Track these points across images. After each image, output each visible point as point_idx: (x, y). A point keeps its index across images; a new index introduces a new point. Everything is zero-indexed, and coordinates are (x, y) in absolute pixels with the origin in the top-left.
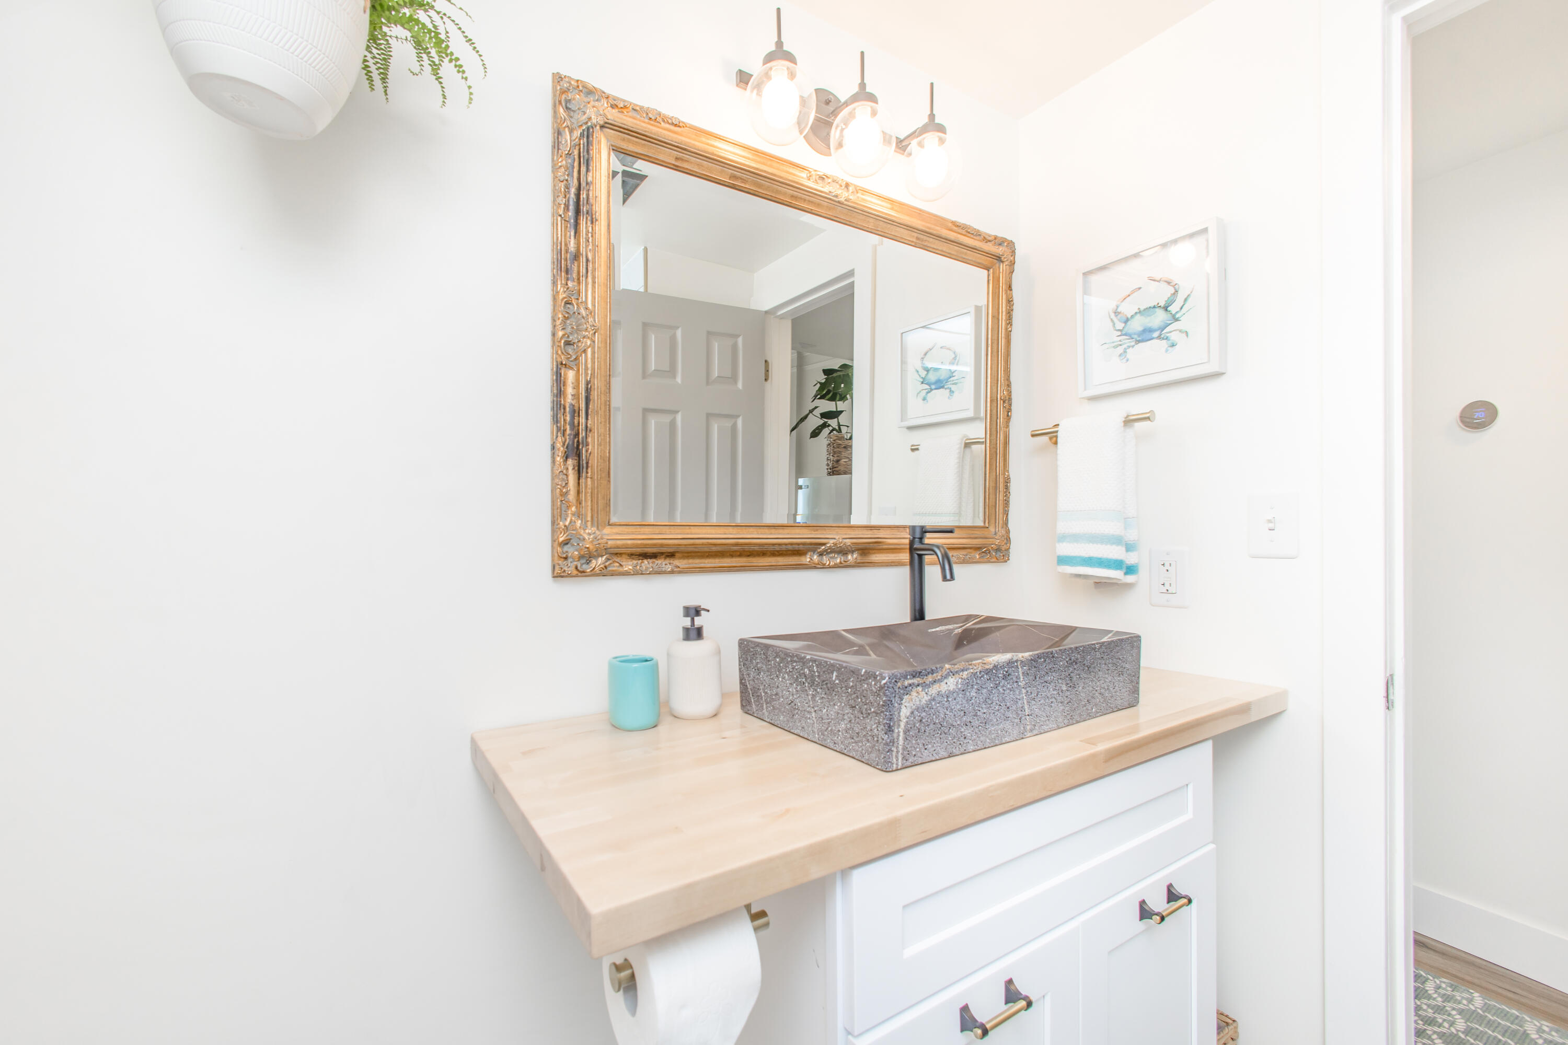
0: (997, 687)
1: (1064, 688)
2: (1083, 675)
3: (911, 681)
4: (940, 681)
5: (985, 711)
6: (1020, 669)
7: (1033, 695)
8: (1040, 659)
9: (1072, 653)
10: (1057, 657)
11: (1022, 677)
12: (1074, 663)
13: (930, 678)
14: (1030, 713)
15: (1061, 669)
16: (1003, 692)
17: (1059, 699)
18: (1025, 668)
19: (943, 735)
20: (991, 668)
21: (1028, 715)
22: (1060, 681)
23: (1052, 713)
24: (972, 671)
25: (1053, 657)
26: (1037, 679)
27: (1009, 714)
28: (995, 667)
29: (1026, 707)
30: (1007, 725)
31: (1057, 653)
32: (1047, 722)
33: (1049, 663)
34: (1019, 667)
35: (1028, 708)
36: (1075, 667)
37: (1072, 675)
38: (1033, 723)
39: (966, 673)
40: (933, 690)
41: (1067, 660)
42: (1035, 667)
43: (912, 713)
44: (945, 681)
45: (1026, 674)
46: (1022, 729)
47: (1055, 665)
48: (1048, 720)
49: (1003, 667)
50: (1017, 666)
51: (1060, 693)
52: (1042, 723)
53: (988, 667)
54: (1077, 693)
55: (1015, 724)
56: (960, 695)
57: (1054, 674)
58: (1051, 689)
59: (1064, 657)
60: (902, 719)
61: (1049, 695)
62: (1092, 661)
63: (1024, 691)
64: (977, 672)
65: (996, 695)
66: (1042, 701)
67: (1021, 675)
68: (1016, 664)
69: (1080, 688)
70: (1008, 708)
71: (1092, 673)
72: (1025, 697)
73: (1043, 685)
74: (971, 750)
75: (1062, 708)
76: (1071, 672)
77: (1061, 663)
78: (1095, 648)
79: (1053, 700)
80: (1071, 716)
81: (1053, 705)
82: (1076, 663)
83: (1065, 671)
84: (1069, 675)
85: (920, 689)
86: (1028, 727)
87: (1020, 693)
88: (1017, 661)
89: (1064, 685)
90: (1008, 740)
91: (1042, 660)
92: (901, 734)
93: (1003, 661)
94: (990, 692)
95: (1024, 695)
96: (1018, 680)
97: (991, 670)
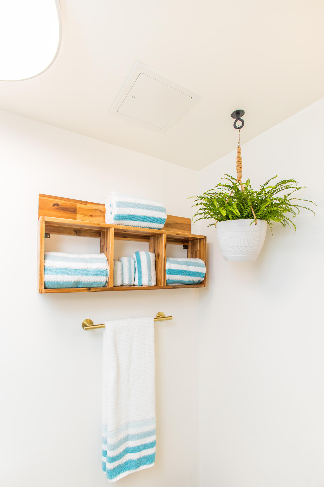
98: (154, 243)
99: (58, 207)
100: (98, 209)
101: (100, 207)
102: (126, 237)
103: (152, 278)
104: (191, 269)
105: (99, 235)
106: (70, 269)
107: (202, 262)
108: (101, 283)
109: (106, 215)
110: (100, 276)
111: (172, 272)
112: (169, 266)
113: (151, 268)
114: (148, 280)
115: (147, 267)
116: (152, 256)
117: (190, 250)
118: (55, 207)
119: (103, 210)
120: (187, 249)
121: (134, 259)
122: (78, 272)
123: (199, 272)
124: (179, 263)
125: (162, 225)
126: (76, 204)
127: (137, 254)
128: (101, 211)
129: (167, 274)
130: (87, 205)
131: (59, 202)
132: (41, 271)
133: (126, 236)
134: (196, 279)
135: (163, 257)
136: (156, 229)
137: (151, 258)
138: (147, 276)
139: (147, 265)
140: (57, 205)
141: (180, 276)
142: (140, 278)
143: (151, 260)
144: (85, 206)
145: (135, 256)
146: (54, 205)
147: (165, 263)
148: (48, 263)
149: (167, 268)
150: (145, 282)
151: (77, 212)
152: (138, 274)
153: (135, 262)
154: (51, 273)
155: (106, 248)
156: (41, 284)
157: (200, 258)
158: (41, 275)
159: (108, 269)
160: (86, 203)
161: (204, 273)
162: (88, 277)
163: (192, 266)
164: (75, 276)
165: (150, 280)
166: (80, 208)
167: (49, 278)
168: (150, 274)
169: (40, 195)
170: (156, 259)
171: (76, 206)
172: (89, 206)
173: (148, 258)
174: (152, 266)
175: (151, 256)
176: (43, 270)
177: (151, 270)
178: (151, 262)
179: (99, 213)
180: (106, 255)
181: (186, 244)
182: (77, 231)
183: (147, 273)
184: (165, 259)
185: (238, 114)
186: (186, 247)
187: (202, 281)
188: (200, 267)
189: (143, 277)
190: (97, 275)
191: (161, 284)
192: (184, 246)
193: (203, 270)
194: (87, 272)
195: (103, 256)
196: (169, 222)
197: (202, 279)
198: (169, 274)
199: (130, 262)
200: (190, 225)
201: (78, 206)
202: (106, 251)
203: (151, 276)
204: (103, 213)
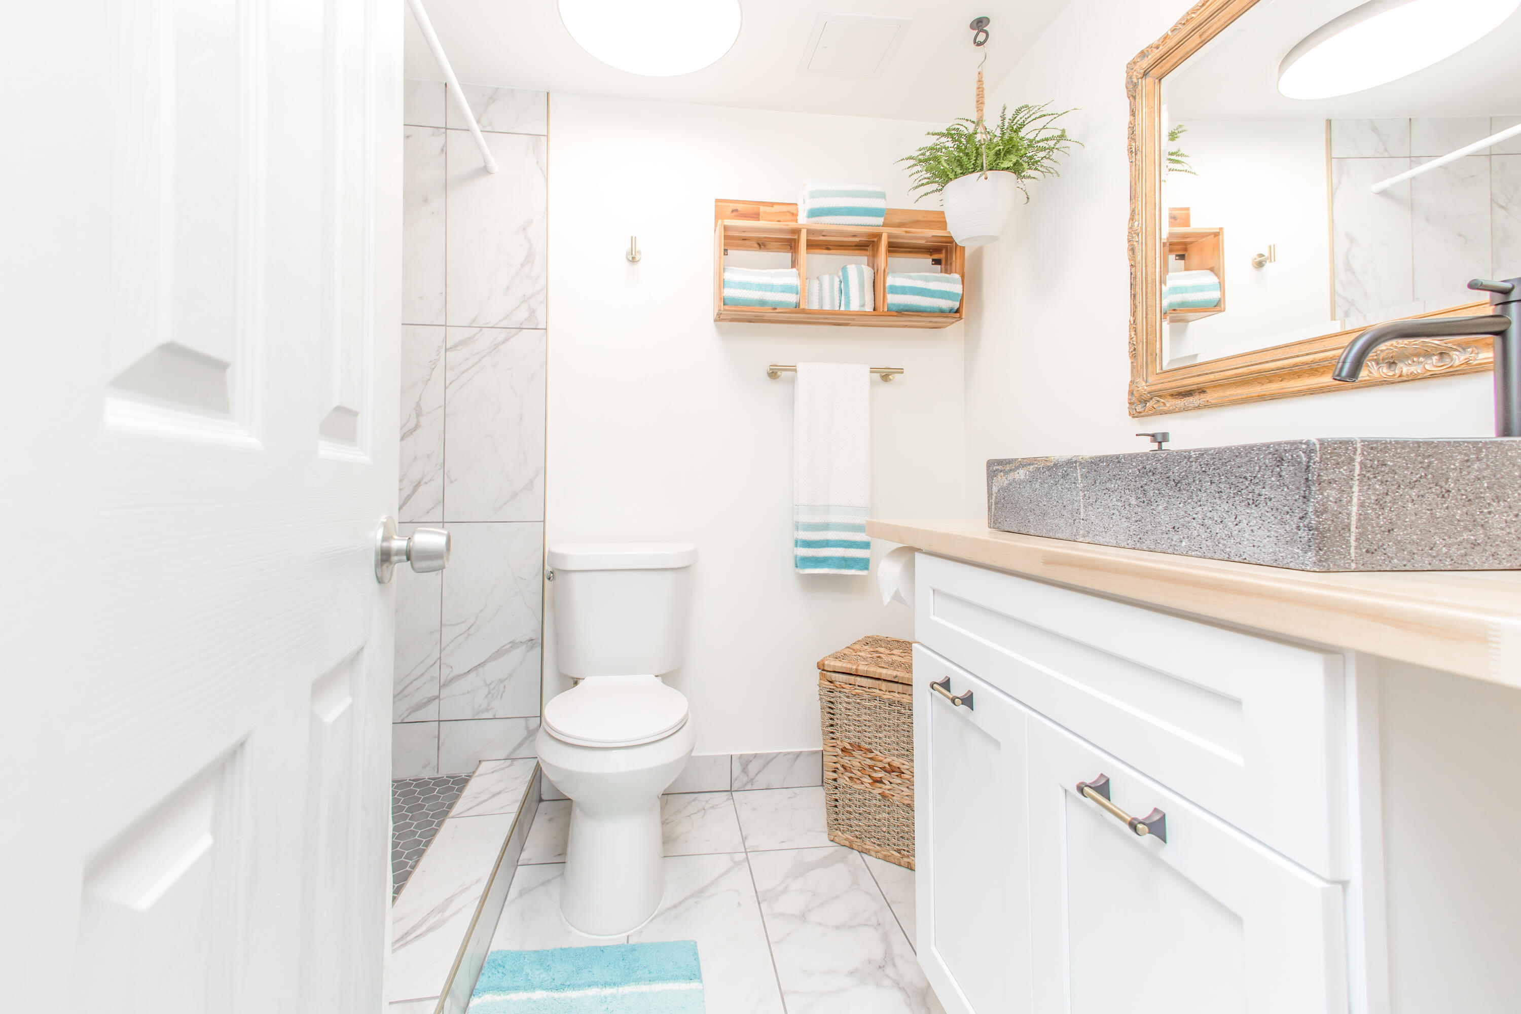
0: (1056, 484)
1: (1133, 501)
2: (1166, 491)
3: (997, 467)
4: (1014, 470)
5: (1045, 504)
6: (1079, 471)
7: (1091, 500)
8: (1103, 462)
9: (1148, 460)
10: (1124, 463)
11: (1080, 479)
12: (1151, 474)
13: (1007, 468)
14: (1085, 518)
15: (1130, 478)
16: (1061, 490)
17: (1124, 512)
18: (1084, 470)
19: (1016, 515)
20: (1052, 465)
21: (1083, 520)
22: (1127, 492)
23: (1111, 526)
24: (1036, 466)
25: (1119, 462)
26: (1097, 484)
27: (1064, 512)
28: (1055, 465)
29: (1082, 510)
30: (1061, 522)
31: (1124, 458)
32: (1104, 533)
33: (1113, 469)
34: (1078, 468)
35: (1084, 513)
36: (1152, 478)
37: (1146, 487)
38: (1087, 529)
39: (1032, 467)
40: (1011, 476)
41: (1139, 468)
42: (1095, 471)
43: (999, 491)
44: (1018, 471)
45: (1085, 477)
46: (1075, 531)
47: (1120, 471)
48: (1106, 532)
49: (1062, 466)
50: (1076, 467)
51: (1127, 507)
52: (1097, 533)
53: (1049, 464)
54: (1154, 512)
55: (1069, 524)
56: (1028, 485)
57: (1119, 482)
58: (1115, 499)
59: (1134, 464)
60: (993, 493)
61: (1110, 505)
62: (1184, 474)
63: (1081, 494)
64: (1040, 468)
65: (1055, 491)
66: (1100, 510)
67: (1079, 477)
68: (1074, 465)
69: (1160, 508)
70: (1065, 506)
71: (1184, 492)
72: (1082, 500)
73: (1104, 492)
74: (1031, 533)
75: (1126, 524)
76: (1146, 484)
77: (1130, 471)
78: (1190, 457)
79: (1116, 512)
80: (1140, 538)
81: (1114, 517)
82: (1153, 474)
83: (1136, 481)
84: (1142, 487)
85: (1002, 474)
86: (1081, 532)
87: (1077, 495)
88: (1076, 462)
89: (1133, 498)
90: (1061, 537)
91: (1105, 464)
92: (993, 504)
93: (1063, 460)
94: (1050, 488)
95: (1081, 498)
96: (1076, 482)
97: (1052, 468)
98: (873, 250)
99: (738, 213)
100: (788, 212)
101: (791, 208)
102: (828, 249)
103: (866, 304)
104: (933, 286)
105: (789, 247)
106: (752, 284)
107: (957, 276)
108: (789, 304)
109: (798, 218)
110: (788, 294)
111: (895, 290)
112: (890, 281)
113: (865, 288)
114: (858, 305)
115: (858, 287)
116: (868, 272)
117: (943, 266)
118: (735, 214)
119: (795, 212)
120: (940, 266)
121: (839, 277)
122: (761, 287)
123: (948, 290)
124: (911, 278)
125: (879, 218)
126: (759, 208)
127: (844, 269)
128: (793, 214)
129: (889, 293)
130: (773, 207)
131: (739, 207)
132: (720, 284)
133: (830, 247)
134: (946, 304)
135: (883, 268)
136: (872, 226)
137: (865, 273)
138: (858, 299)
139: (857, 283)
140: (736, 211)
141: (911, 296)
142: (848, 304)
143: (865, 276)
144: (771, 208)
145: (840, 274)
146: (733, 211)
147: (886, 276)
148: (727, 276)
149: (887, 284)
150: (855, 306)
151: (761, 218)
152: (845, 298)
153: (841, 282)
154: (731, 287)
155: (798, 260)
156: (721, 299)
157: (956, 272)
158: (720, 288)
159: (799, 284)
160: (772, 204)
161: (958, 294)
162: (773, 293)
163: (934, 282)
164: (757, 292)
165: (863, 306)
166: (764, 212)
167: (729, 292)
168: (862, 295)
169: (717, 201)
170: (874, 276)
171: (759, 210)
172: (776, 208)
173: (861, 274)
174: (865, 285)
175: (864, 270)
176: (721, 283)
177: (865, 291)
178: (865, 279)
179: (789, 217)
180: (797, 270)
181: (936, 256)
182: (760, 244)
183: (858, 295)
184: (884, 270)
185: (980, 24)
186: (937, 262)
187: (956, 308)
188: (951, 283)
189: (851, 302)
190: (784, 292)
191: (880, 310)
192: (933, 260)
193: (958, 289)
194: (771, 288)
195: (794, 270)
196: (903, 221)
197: (956, 305)
198: (892, 293)
199: (832, 280)
200: (946, 222)
201: (762, 209)
202: (798, 263)
203: (864, 299)
204: (794, 215)
